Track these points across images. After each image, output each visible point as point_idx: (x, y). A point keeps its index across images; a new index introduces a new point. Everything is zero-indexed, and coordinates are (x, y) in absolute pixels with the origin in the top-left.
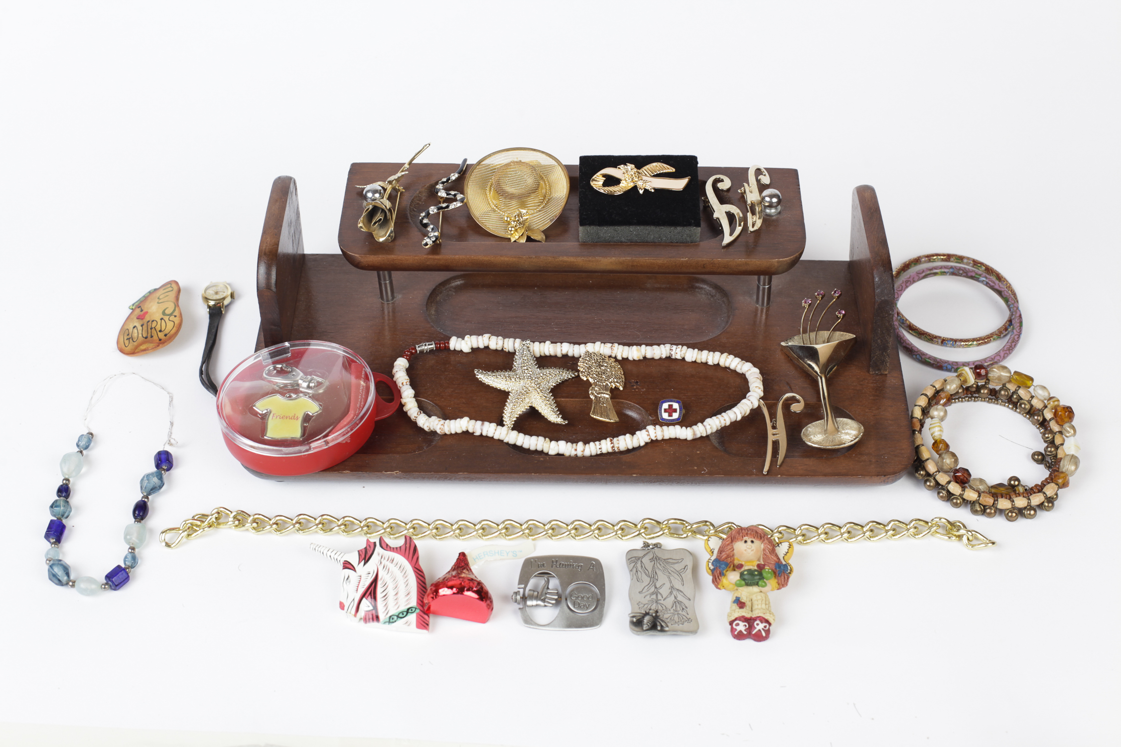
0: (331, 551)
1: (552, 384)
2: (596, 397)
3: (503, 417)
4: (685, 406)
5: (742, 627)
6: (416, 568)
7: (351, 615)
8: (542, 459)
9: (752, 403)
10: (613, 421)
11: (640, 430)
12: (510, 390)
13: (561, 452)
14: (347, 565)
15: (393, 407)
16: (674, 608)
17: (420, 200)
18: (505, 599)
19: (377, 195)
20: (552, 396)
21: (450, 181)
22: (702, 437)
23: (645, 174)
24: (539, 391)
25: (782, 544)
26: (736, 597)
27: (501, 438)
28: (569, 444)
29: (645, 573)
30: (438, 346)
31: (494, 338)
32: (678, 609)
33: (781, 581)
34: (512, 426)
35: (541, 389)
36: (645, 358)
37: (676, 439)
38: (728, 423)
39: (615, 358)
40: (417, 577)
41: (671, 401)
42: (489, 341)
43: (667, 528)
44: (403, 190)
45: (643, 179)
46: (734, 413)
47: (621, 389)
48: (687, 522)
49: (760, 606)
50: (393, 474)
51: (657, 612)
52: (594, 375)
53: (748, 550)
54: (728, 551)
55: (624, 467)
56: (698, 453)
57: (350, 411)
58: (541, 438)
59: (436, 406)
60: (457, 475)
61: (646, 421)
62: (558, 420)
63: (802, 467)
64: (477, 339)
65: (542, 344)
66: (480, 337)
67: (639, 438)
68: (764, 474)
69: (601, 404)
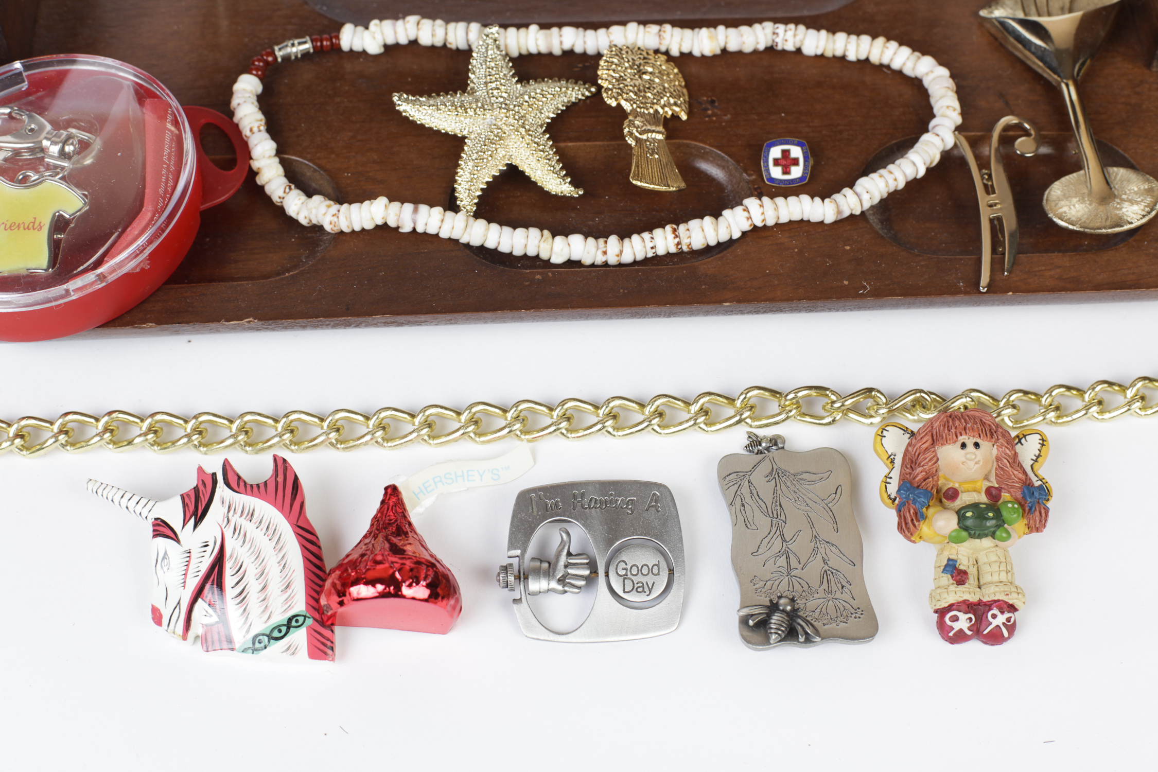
0: (127, 496)
1: (549, 114)
2: (638, 140)
3: (454, 190)
4: (814, 152)
5: (963, 622)
6: (299, 527)
7: (175, 636)
8: (538, 277)
9: (943, 140)
10: (674, 189)
11: (730, 206)
12: (465, 133)
13: (575, 257)
14: (162, 529)
15: (236, 178)
16: (825, 585)
18: (483, 574)
20: (548, 139)
22: (852, 216)
24: (524, 133)
25: (1027, 437)
26: (949, 560)
27: (455, 236)
28: (591, 240)
29: (759, 507)
30: (319, 44)
31: (427, 23)
32: (834, 588)
33: (1035, 521)
34: (474, 209)
35: (527, 127)
36: (724, 51)
37: (802, 220)
38: (901, 185)
39: (667, 53)
40: (303, 547)
41: (787, 143)
42: (418, 29)
43: (795, 406)
46: (911, 165)
47: (684, 117)
48: (833, 392)
49: (996, 578)
50: (243, 324)
51: (793, 600)
52: (631, 94)
53: (968, 461)
54: (927, 463)
55: (703, 287)
56: (848, 250)
57: (145, 204)
58: (534, 232)
59: (322, 172)
60: (370, 319)
61: (738, 187)
62: (563, 189)
63: (1052, 273)
64: (394, 26)
65: (523, 30)
66: (400, 23)
67: (729, 225)
68: (982, 290)
69: (648, 155)
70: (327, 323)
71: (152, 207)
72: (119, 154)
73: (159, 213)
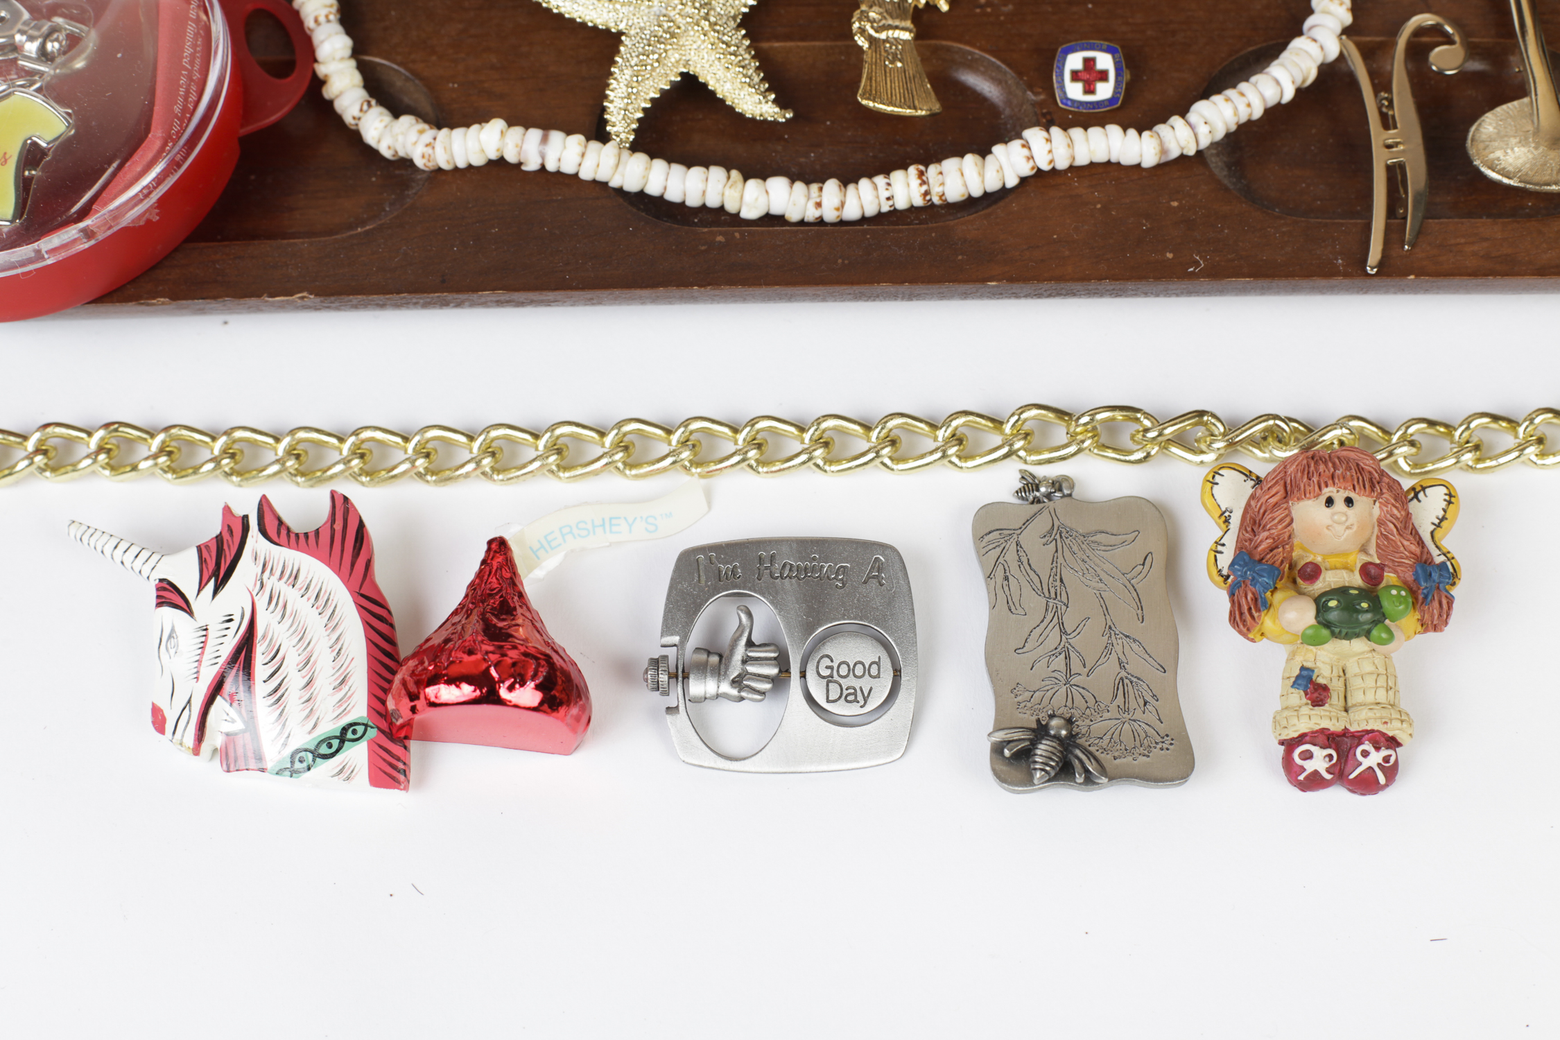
0: (123, 546)
2: (871, 40)
3: (603, 110)
4: (1130, 61)
5: (1320, 761)
6: (363, 595)
7: (183, 749)
8: (720, 238)
9: (1322, 48)
10: (924, 113)
11: (1004, 139)
12: (622, 27)
13: (776, 210)
14: (169, 595)
15: (294, 88)
16: (1120, 700)
18: (623, 670)
20: (744, 37)
22: (1183, 157)
24: (707, 28)
25: (1427, 490)
26: (1303, 668)
27: (601, 176)
28: (799, 186)
29: (1030, 582)
32: (1133, 704)
33: (1432, 616)
34: (632, 137)
35: (712, 19)
37: (1109, 163)
38: (1257, 113)
40: (368, 625)
41: (1092, 48)
43: (1090, 435)
46: (1273, 84)
48: (1148, 415)
49: (1370, 697)
50: (293, 301)
51: (1069, 722)
53: (1335, 525)
54: (1276, 525)
55: (960, 257)
56: (1174, 207)
57: (153, 128)
58: (717, 173)
59: (417, 82)
60: (474, 296)
61: (1020, 110)
62: (764, 110)
63: (1475, 248)
67: (1001, 167)
68: (1369, 272)
69: (887, 63)
70: (414, 300)
71: (163, 132)
72: (119, 55)
73: (173, 140)
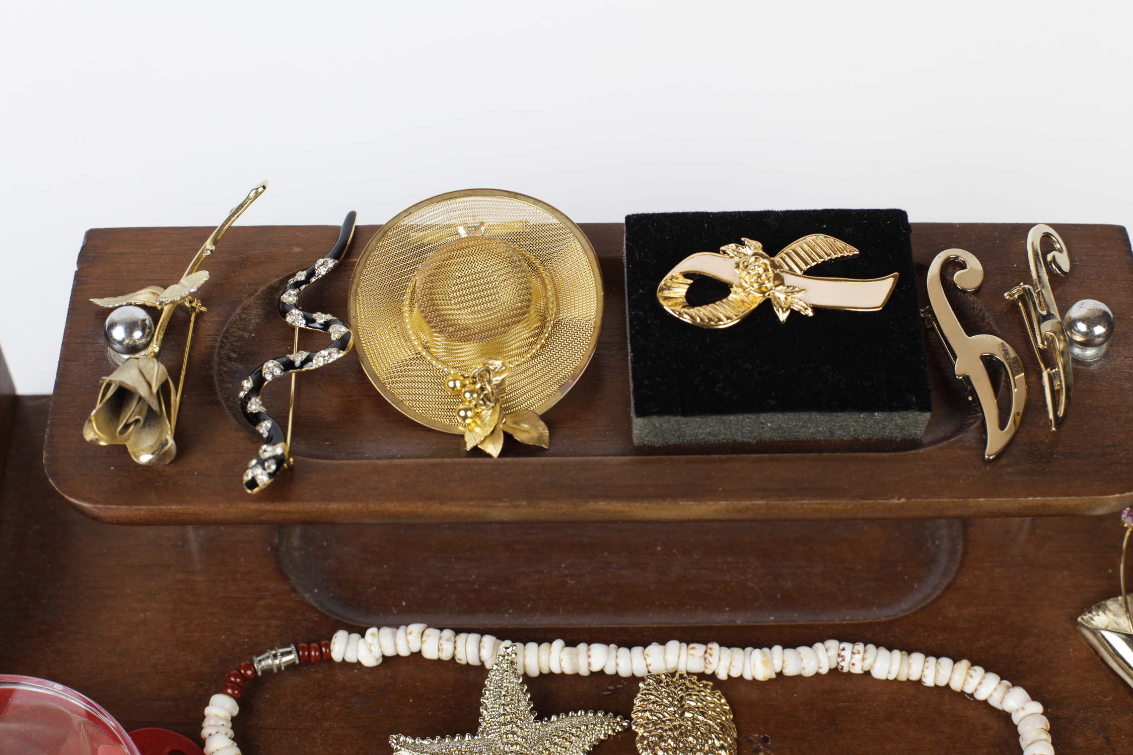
17: (245, 329)
19: (138, 334)
21: (313, 280)
23: (791, 269)
30: (306, 653)
31: (432, 633)
36: (780, 675)
39: (713, 677)
42: (422, 642)
44: (203, 309)
45: (787, 283)
52: (670, 741)
64: (394, 636)
65: (545, 646)
66: (401, 631)
